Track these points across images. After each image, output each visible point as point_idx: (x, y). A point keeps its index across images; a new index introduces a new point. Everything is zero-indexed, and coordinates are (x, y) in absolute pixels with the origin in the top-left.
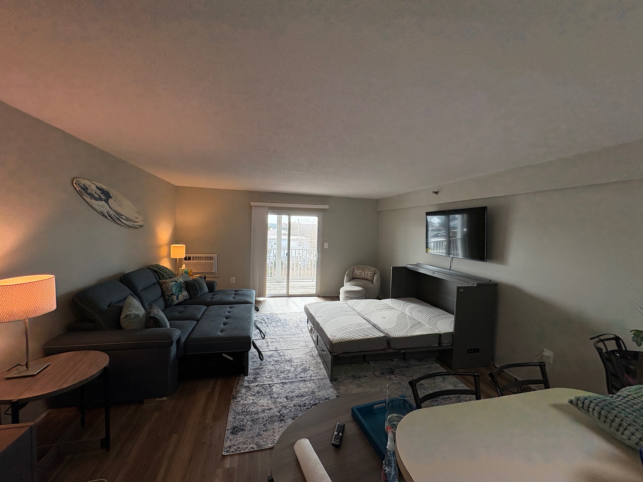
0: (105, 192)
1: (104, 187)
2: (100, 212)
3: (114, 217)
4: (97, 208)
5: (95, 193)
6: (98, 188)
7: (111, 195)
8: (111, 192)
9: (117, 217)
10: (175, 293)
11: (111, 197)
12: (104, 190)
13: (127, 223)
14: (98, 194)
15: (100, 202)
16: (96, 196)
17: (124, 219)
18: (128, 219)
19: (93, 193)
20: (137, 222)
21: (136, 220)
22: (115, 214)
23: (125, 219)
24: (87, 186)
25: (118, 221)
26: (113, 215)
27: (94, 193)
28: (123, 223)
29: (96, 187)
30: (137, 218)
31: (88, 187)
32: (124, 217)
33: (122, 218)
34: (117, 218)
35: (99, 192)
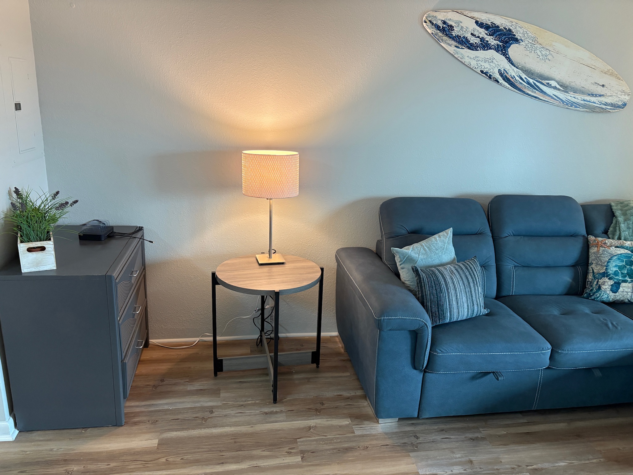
0: (501, 30)
1: (501, 22)
2: (480, 73)
3: (521, 81)
4: (473, 63)
5: (472, 34)
6: (480, 25)
7: (518, 36)
8: (518, 29)
9: (531, 81)
10: (616, 273)
11: (517, 41)
12: (498, 27)
13: (562, 95)
14: (478, 37)
15: (482, 51)
16: (473, 40)
17: (555, 88)
18: (565, 88)
19: (466, 36)
20: (600, 96)
21: (600, 90)
22: (524, 76)
23: (558, 86)
24: (450, 23)
25: (532, 91)
26: (518, 78)
27: (469, 36)
28: (549, 96)
29: (477, 22)
30: (603, 86)
31: (453, 24)
32: (553, 83)
33: (549, 85)
34: (528, 83)
35: (482, 33)
